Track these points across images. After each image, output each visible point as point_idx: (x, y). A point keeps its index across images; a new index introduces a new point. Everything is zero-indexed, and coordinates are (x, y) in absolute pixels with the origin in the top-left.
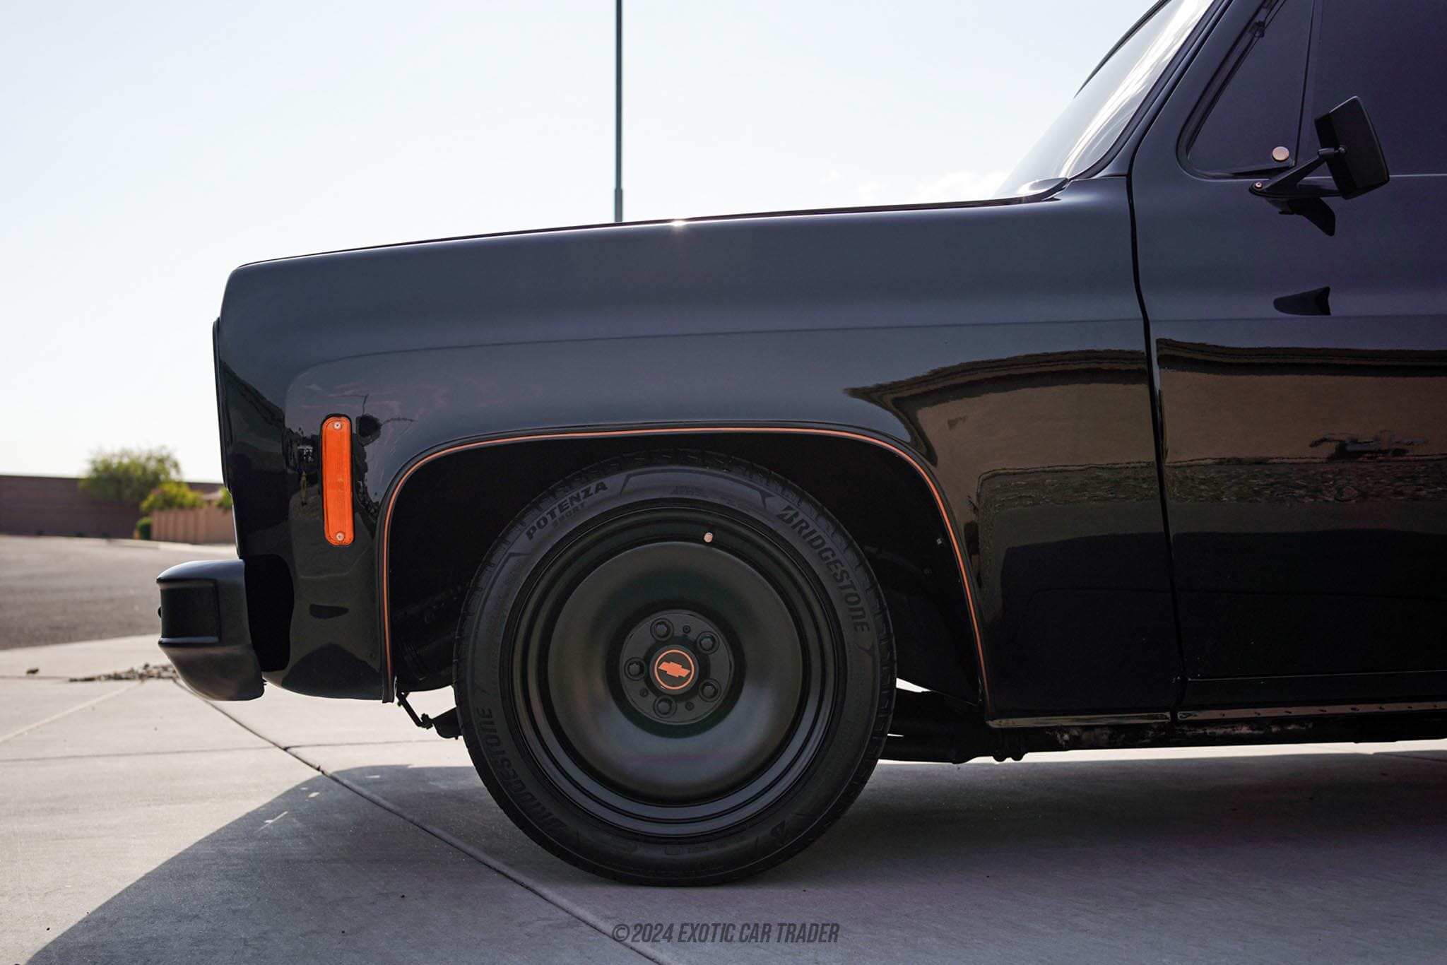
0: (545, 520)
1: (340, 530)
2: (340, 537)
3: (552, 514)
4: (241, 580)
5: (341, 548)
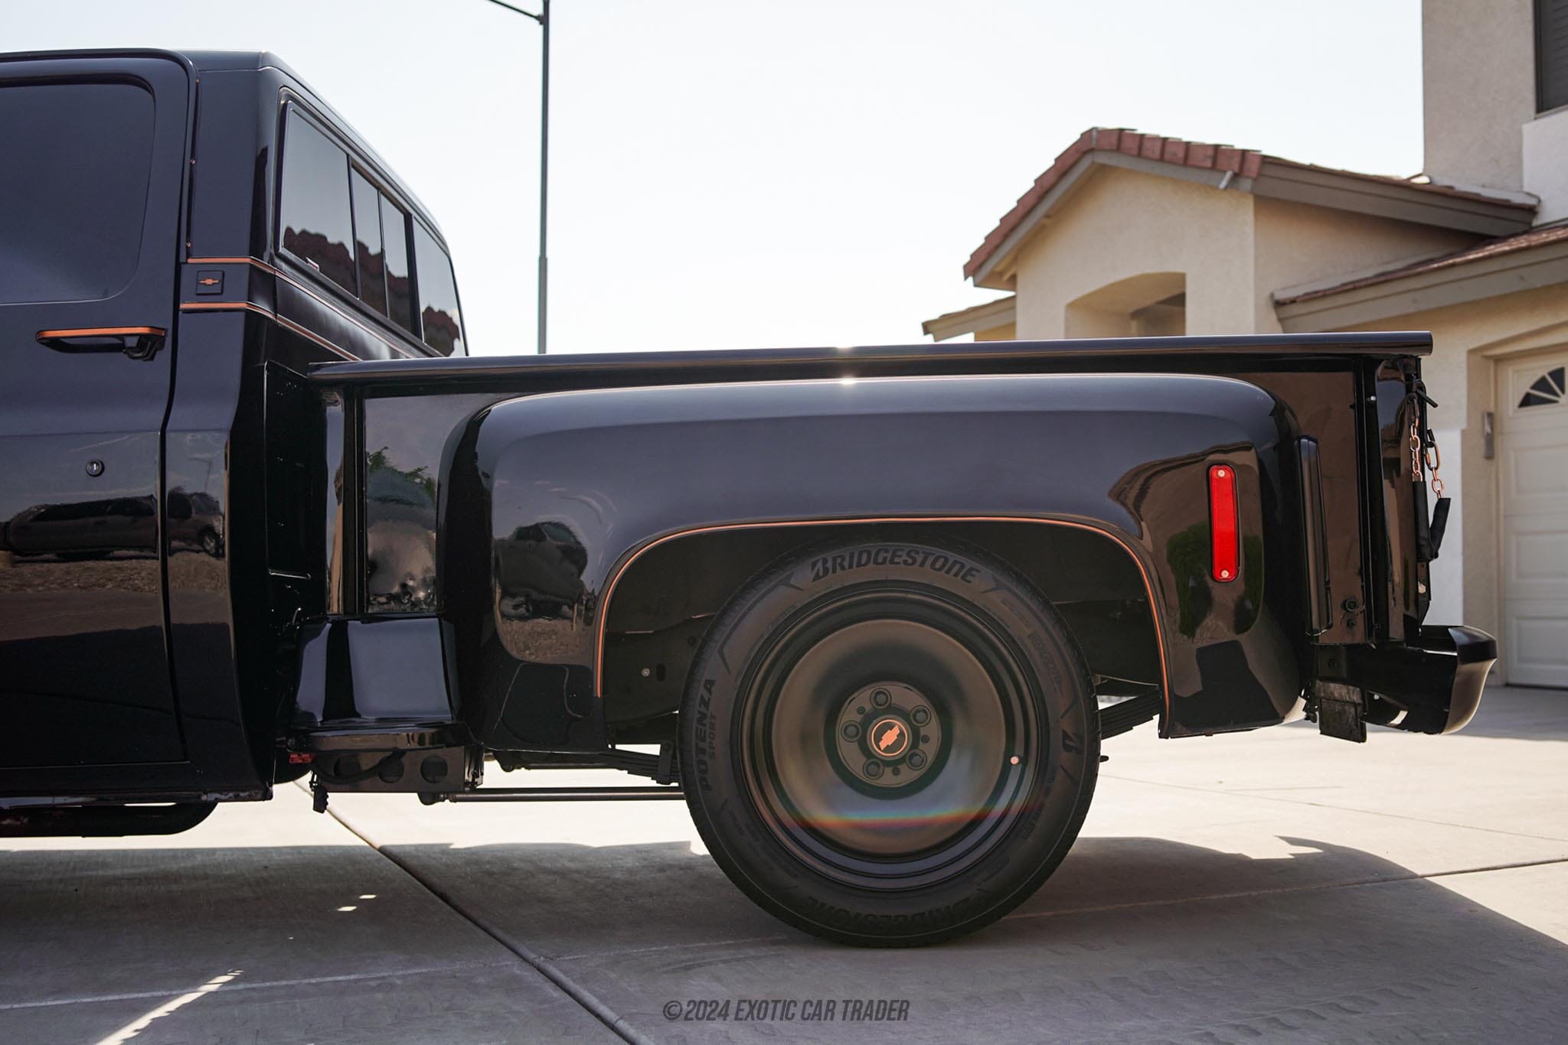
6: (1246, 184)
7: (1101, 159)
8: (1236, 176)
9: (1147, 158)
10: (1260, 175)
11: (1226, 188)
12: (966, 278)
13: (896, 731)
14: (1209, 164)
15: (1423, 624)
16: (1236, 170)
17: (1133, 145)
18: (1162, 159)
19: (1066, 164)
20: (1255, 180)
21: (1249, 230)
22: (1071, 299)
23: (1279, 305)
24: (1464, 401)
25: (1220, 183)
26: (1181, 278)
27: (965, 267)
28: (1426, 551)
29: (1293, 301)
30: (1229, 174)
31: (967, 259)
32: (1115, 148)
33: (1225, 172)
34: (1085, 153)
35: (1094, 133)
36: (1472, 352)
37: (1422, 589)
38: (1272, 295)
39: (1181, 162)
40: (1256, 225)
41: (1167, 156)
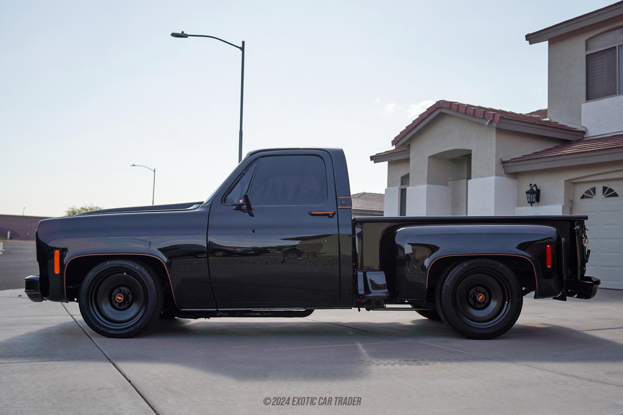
0: (95, 270)
1: (57, 271)
2: (57, 272)
3: (97, 269)
4: (38, 279)
5: (57, 274)
6: (495, 125)
7: (444, 111)
8: (491, 122)
9: (460, 112)
10: (499, 122)
11: (488, 125)
12: (392, 146)
13: (482, 296)
14: (482, 117)
15: (585, 276)
16: (491, 120)
17: (456, 108)
18: (465, 113)
19: (430, 111)
20: (497, 123)
21: (494, 138)
22: (430, 155)
23: (503, 162)
24: (563, 196)
25: (486, 124)
26: (471, 151)
27: (392, 142)
28: (585, 261)
29: (508, 162)
30: (489, 121)
31: (393, 139)
32: (449, 108)
33: (488, 120)
34: (438, 108)
35: (441, 102)
36: (566, 181)
37: (584, 269)
38: (501, 159)
39: (473, 115)
40: (496, 137)
41: (467, 113)
